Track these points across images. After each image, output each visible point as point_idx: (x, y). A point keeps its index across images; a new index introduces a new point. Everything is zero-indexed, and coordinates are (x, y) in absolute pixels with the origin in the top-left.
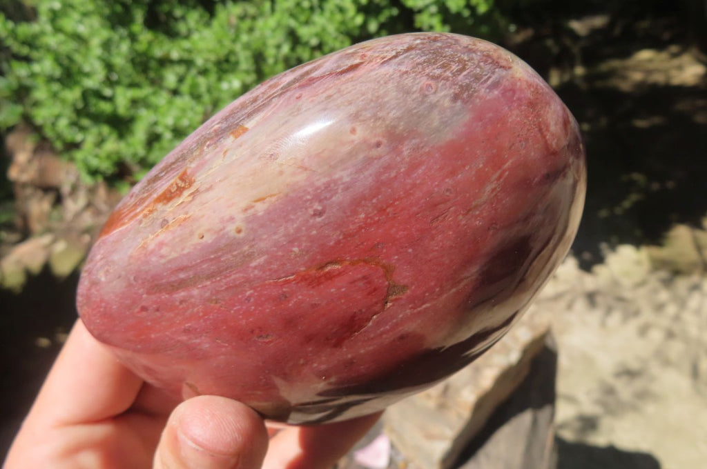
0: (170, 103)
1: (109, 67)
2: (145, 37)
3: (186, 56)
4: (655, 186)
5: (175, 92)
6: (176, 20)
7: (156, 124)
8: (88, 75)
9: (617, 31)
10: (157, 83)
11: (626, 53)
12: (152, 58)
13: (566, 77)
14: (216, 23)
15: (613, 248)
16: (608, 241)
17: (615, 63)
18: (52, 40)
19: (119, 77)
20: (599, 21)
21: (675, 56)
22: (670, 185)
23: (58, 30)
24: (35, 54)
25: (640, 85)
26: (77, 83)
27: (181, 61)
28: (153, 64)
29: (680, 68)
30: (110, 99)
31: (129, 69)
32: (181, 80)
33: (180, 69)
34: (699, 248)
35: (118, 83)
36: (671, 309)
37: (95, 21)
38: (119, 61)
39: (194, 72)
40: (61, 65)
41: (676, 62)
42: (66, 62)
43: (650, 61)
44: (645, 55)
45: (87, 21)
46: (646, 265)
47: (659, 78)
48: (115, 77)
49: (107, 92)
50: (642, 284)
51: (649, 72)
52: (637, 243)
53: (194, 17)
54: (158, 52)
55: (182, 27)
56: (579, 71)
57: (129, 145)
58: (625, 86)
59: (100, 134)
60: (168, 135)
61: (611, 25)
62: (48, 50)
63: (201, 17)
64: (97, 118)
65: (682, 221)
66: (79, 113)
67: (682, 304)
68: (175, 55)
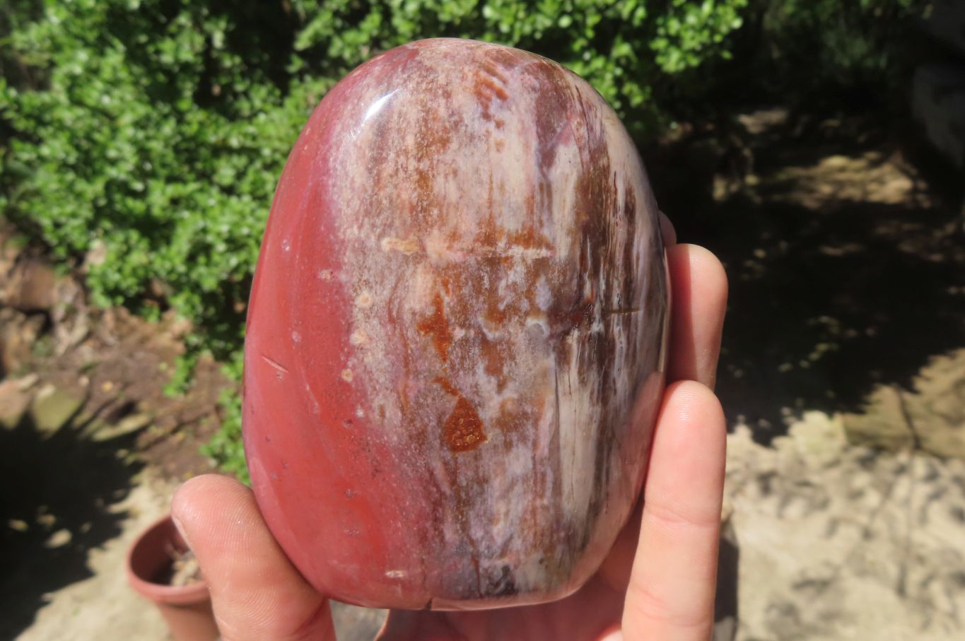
0: (223, 204)
1: (143, 153)
2: (196, 116)
3: (249, 143)
4: (852, 333)
5: (229, 191)
6: (236, 95)
7: (204, 231)
8: (113, 162)
9: (798, 131)
10: (206, 176)
11: (812, 159)
12: (203, 144)
13: (734, 188)
14: (289, 103)
15: (799, 416)
16: (792, 405)
17: (797, 172)
18: (67, 115)
19: (153, 167)
20: (776, 116)
21: (875, 164)
22: (870, 332)
23: (76, 102)
24: (43, 132)
25: (830, 201)
26: (97, 173)
27: (242, 151)
28: (204, 152)
29: (881, 181)
30: (142, 195)
31: (170, 157)
32: (240, 175)
33: (240, 161)
34: (908, 417)
35: (153, 175)
36: (873, 499)
37: (128, 93)
38: (156, 146)
39: (258, 164)
40: (78, 147)
41: (875, 173)
42: (85, 144)
43: (842, 169)
44: (836, 161)
45: (117, 93)
46: (841, 440)
47: (853, 193)
48: (148, 167)
49: (138, 186)
50: (834, 464)
51: (841, 185)
52: (830, 409)
53: (260, 94)
54: (212, 138)
55: (244, 106)
56: (751, 180)
57: (164, 258)
58: (809, 202)
59: (126, 242)
60: (221, 247)
61: (791, 122)
62: (61, 127)
63: (270, 93)
64: (122, 220)
65: (886, 381)
66: (100, 212)
67: (887, 491)
68: (234, 142)
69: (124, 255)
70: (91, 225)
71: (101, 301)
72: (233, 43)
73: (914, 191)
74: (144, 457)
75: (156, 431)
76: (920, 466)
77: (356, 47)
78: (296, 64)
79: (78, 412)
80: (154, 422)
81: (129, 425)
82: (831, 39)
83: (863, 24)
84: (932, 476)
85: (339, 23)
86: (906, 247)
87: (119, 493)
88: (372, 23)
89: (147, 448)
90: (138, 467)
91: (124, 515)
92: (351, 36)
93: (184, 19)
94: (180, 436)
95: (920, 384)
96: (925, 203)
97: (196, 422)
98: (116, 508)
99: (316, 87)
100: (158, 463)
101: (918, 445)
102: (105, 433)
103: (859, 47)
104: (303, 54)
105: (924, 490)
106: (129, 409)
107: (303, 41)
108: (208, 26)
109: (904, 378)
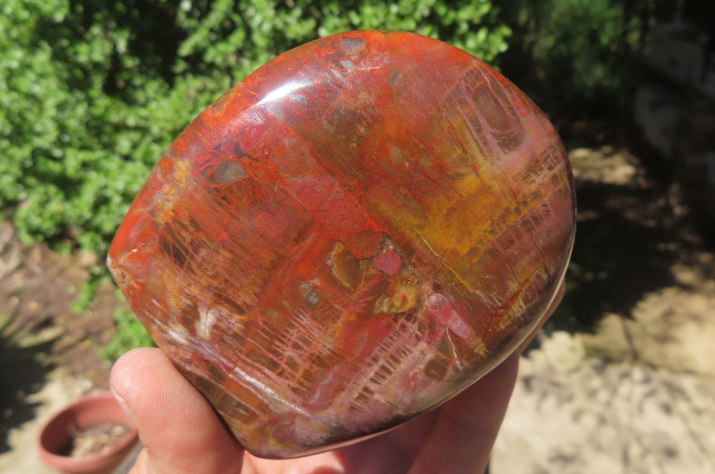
69: (44, 203)
70: (20, 181)
71: (27, 239)
72: (134, 49)
73: (635, 176)
74: (56, 359)
75: (68, 340)
76: (638, 373)
77: (225, 55)
78: (180, 66)
79: (8, 324)
80: (67, 332)
81: (47, 335)
82: (579, 65)
83: (603, 56)
84: (647, 381)
85: (214, 37)
86: (630, 215)
87: (35, 386)
88: (237, 38)
89: (61, 352)
90: (52, 367)
91: (39, 404)
92: (222, 47)
93: (96, 30)
94: (87, 344)
95: (637, 314)
96: (643, 183)
97: (99, 333)
98: (34, 398)
99: (195, 83)
100: (68, 363)
101: (635, 357)
102: (27, 341)
103: (599, 72)
104: (187, 59)
105: (640, 390)
106: (47, 323)
107: (186, 49)
108: (114, 35)
109: (625, 309)
